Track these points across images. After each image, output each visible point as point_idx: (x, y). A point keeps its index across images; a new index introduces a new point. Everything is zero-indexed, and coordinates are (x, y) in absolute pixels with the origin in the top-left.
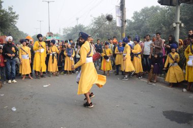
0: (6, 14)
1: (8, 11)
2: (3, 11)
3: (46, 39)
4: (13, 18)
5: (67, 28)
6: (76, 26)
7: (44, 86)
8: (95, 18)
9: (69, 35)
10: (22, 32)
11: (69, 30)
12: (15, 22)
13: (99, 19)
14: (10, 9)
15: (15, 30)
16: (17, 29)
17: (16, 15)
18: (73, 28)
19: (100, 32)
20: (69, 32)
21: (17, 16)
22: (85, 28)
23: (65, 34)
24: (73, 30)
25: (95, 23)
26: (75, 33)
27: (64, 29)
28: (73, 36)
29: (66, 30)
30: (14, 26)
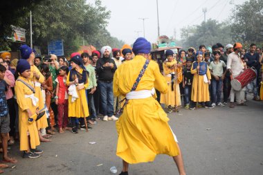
0: (92, 12)
1: (94, 6)
2: (87, 7)
3: (157, 47)
4: (103, 16)
5: (187, 28)
6: (203, 23)
8: (238, 7)
9: (191, 39)
10: (116, 39)
11: (192, 31)
12: (106, 22)
13: (246, 7)
14: (98, 2)
15: (105, 36)
16: (109, 34)
17: (106, 11)
18: (198, 27)
19: (248, 31)
20: (191, 34)
21: (108, 14)
22: (220, 25)
23: (184, 38)
24: (198, 30)
25: (239, 15)
26: (201, 36)
27: (182, 30)
28: (199, 40)
29: (187, 31)
30: (104, 29)
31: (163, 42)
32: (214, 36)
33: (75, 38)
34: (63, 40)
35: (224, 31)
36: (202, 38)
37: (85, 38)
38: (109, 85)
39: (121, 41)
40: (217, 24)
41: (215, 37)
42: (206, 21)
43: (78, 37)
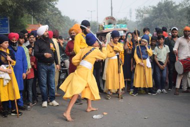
5: (142, 9)
6: (160, 4)
7: (95, 117)
9: (146, 20)
10: (68, 18)
11: (147, 12)
15: (56, 14)
16: (60, 13)
18: (154, 8)
20: (147, 16)
22: (177, 6)
23: (140, 19)
24: (153, 11)
26: (156, 18)
27: (138, 11)
28: (154, 21)
29: (142, 11)
30: (54, 7)
31: (110, 24)
32: (170, 18)
33: (22, 16)
34: (8, 18)
35: (181, 12)
36: (157, 20)
37: (34, 16)
38: (49, 68)
39: (74, 20)
40: (174, 5)
41: (172, 19)
42: (163, 2)
43: (26, 15)
